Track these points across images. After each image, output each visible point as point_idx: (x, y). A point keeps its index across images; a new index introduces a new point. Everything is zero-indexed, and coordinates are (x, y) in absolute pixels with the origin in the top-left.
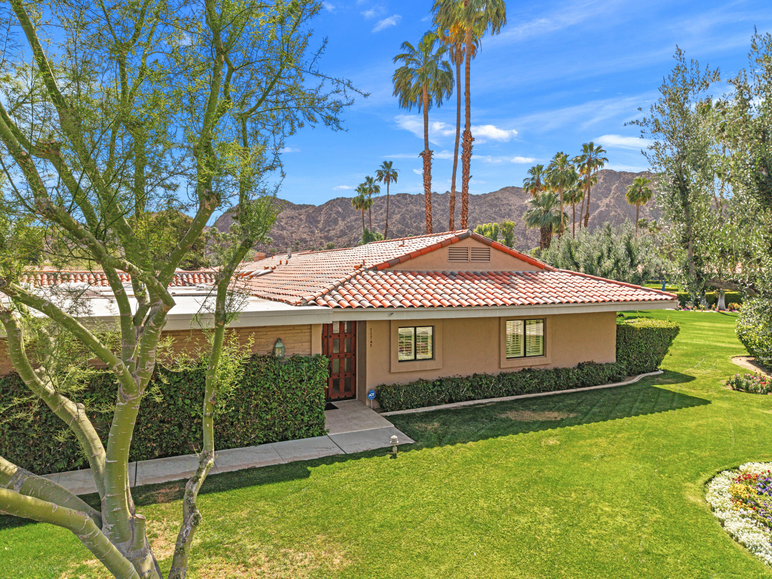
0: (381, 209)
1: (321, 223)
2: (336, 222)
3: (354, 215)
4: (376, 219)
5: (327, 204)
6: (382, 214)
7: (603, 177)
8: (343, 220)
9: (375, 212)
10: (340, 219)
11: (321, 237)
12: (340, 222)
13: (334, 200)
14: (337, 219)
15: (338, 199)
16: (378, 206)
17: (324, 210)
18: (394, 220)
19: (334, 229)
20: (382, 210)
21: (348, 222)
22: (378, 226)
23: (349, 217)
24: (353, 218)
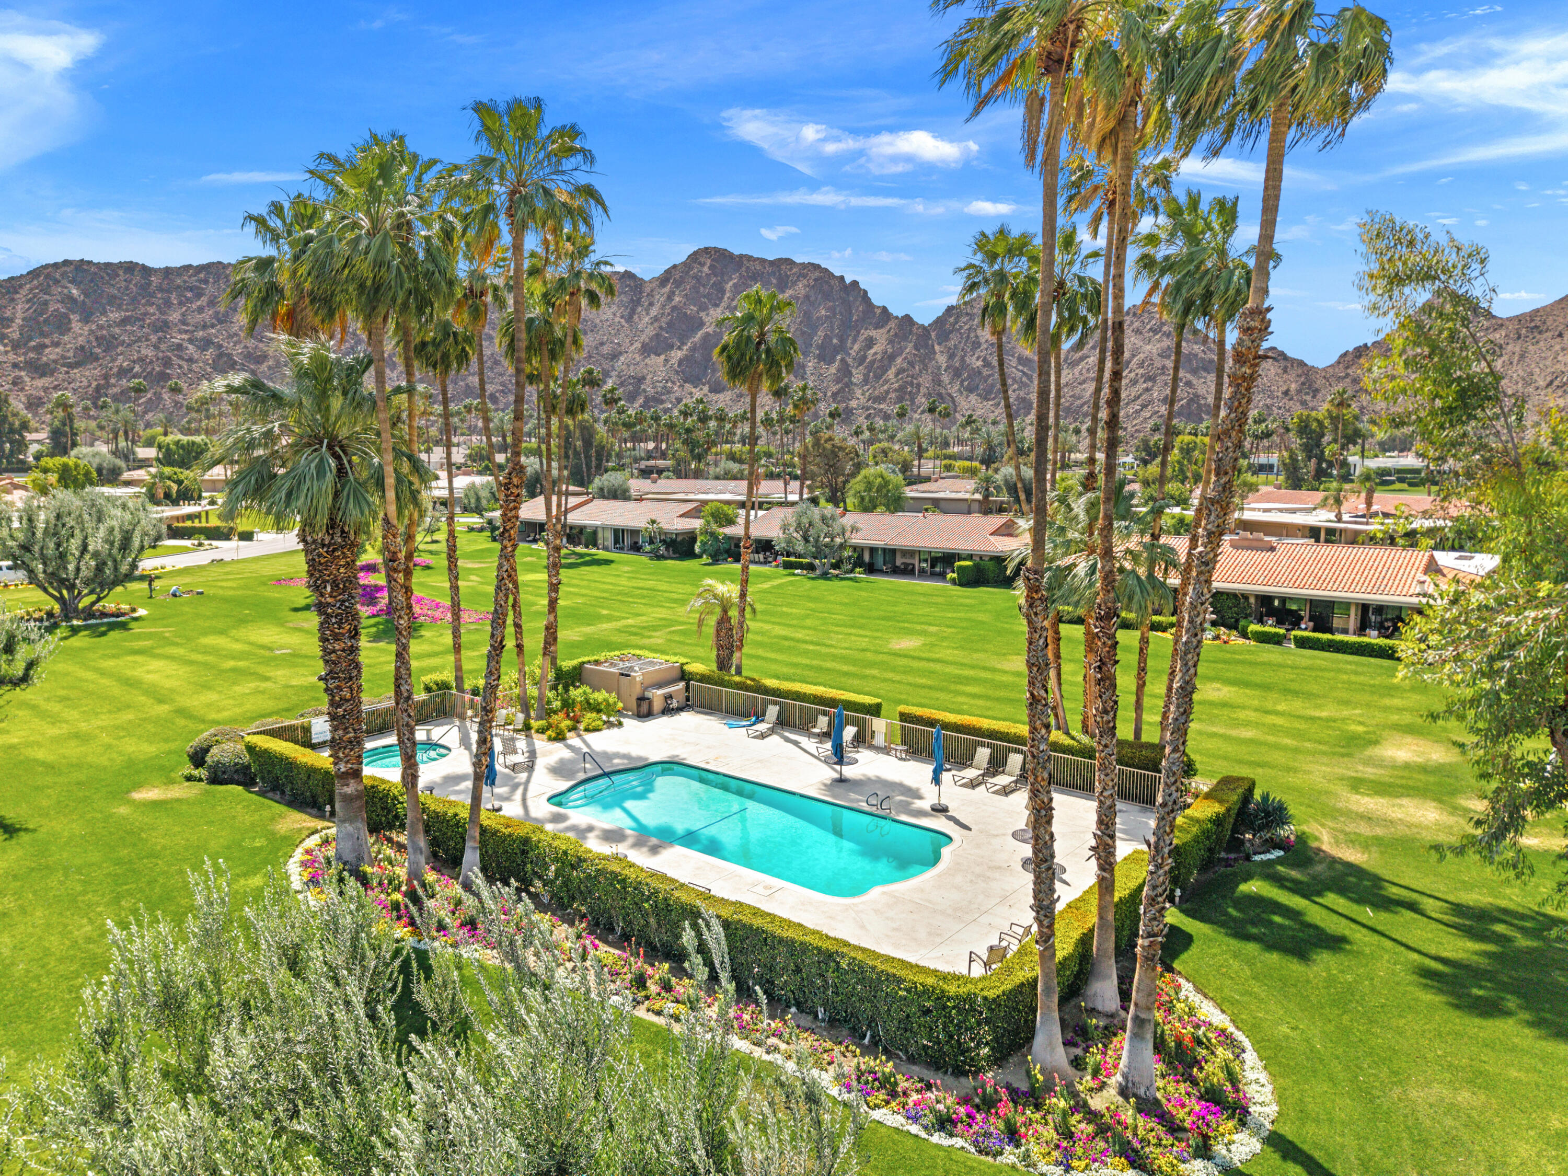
0: (199, 295)
1: (15, 326)
2: (63, 326)
3: (119, 308)
4: (184, 323)
5: (34, 274)
6: (201, 310)
7: (709, 262)
8: (86, 320)
9: (181, 304)
10: (74, 317)
11: (15, 366)
12: (76, 326)
13: (56, 265)
14: (66, 316)
15: (66, 263)
16: (191, 289)
17: (23, 292)
18: (235, 328)
19: (56, 344)
20: (203, 301)
21: (101, 327)
22: (191, 341)
23: (104, 313)
24: (115, 316)
